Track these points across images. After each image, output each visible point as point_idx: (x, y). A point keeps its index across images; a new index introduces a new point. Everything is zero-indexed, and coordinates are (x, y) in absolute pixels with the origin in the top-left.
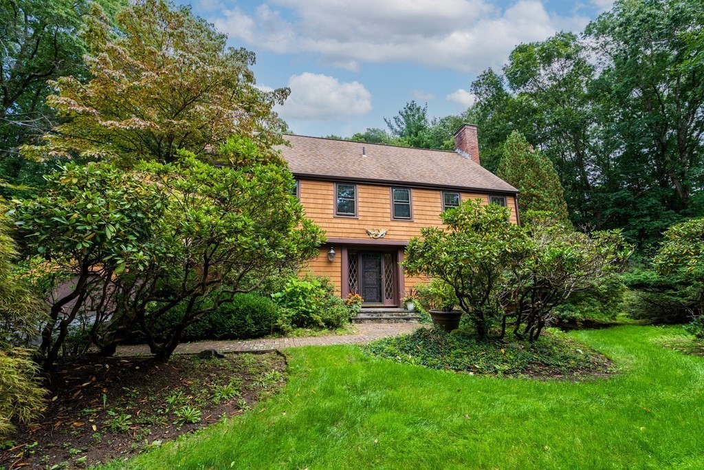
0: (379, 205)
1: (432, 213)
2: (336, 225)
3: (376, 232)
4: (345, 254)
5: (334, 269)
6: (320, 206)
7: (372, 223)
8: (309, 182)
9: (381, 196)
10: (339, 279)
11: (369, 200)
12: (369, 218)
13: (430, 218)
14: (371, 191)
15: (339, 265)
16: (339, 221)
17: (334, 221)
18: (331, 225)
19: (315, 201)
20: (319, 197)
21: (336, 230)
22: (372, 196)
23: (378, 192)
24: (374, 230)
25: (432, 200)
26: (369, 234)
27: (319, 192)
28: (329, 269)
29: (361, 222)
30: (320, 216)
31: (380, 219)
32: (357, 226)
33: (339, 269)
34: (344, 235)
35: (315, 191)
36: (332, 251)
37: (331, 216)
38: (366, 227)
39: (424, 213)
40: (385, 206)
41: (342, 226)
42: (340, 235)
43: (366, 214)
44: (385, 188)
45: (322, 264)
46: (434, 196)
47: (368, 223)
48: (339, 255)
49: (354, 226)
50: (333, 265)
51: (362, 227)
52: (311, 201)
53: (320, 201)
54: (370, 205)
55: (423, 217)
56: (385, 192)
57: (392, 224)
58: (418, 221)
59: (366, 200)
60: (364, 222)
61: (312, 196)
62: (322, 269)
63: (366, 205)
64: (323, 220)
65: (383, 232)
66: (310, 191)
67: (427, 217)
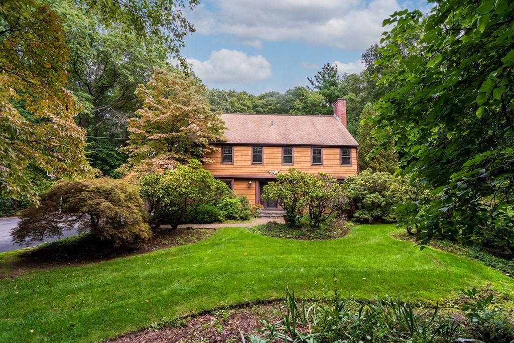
0: (275, 157)
1: (305, 160)
2: (252, 169)
3: (273, 172)
4: (257, 183)
5: (252, 191)
6: (244, 159)
7: (271, 167)
8: (239, 147)
9: (276, 152)
10: (254, 196)
11: (270, 155)
12: (270, 165)
13: (304, 163)
14: (271, 150)
15: (254, 189)
16: (254, 166)
17: (251, 166)
18: (250, 169)
19: (241, 157)
20: (243, 154)
21: (252, 171)
22: (271, 152)
23: (275, 150)
24: (272, 171)
25: (305, 153)
26: (269, 173)
27: (244, 152)
28: (249, 191)
29: (265, 167)
30: (244, 164)
31: (275, 165)
32: (263, 169)
33: (254, 191)
34: (256, 174)
35: (241, 152)
36: (250, 182)
37: (250, 164)
38: (268, 169)
39: (300, 160)
40: (279, 157)
41: (255, 169)
42: (254, 174)
43: (268, 162)
44: (278, 148)
45: (245, 189)
46: (306, 150)
47: (269, 167)
48: (254, 184)
49: (261, 169)
50: (251, 189)
51: (266, 169)
52: (240, 157)
53: (244, 157)
54: (270, 157)
55: (300, 163)
56: (279, 150)
57: (282, 167)
58: (297, 165)
59: (268, 155)
60: (267, 167)
61: (240, 154)
62: (245, 191)
63: (268, 157)
64: (246, 166)
65: (277, 171)
66: (239, 152)
67: (302, 163)
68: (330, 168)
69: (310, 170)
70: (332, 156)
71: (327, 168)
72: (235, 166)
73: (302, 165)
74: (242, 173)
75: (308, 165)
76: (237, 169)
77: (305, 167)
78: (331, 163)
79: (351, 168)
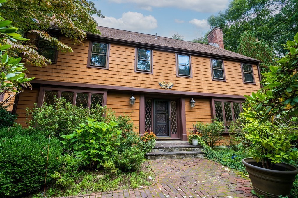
0: (168, 66)
1: (204, 73)
2: (136, 78)
3: (166, 84)
4: (143, 100)
5: (135, 111)
6: (124, 64)
7: (163, 78)
8: (116, 46)
9: (169, 59)
10: (138, 118)
11: (161, 61)
12: (161, 74)
13: (204, 76)
14: (162, 55)
15: (138, 108)
16: (139, 75)
17: (135, 75)
18: (132, 78)
19: (121, 60)
20: (124, 57)
21: (136, 82)
22: (163, 59)
23: (167, 56)
24: (164, 83)
25: (204, 64)
26: (160, 85)
27: (124, 53)
28: (130, 111)
29: (155, 77)
30: (124, 70)
31: (168, 75)
32: (152, 80)
33: (138, 111)
34: (142, 85)
35: (121, 53)
36: (133, 98)
37: (133, 71)
38: (158, 80)
39: (199, 72)
40: (172, 66)
41: (139, 78)
42: (139, 85)
43: (158, 71)
44: (172, 54)
45: (124, 107)
46: (206, 61)
47: (160, 77)
48: (138, 101)
49: (149, 79)
50: (134, 108)
51: (156, 80)
52: (118, 59)
53: (125, 60)
54: (161, 65)
55: (199, 75)
56: (172, 57)
57: (177, 79)
58: (196, 78)
59: (158, 61)
60: (157, 77)
61: (119, 56)
62: (125, 111)
63: (159, 64)
64: (126, 74)
65: (171, 84)
66: (117, 52)
67: (202, 76)
68: (234, 85)
69: (212, 85)
70: (234, 71)
71: (229, 84)
72: (111, 72)
73: (202, 78)
74: (121, 84)
75: (208, 79)
76: (113, 76)
77: (206, 82)
78: (234, 79)
79: (254, 86)
